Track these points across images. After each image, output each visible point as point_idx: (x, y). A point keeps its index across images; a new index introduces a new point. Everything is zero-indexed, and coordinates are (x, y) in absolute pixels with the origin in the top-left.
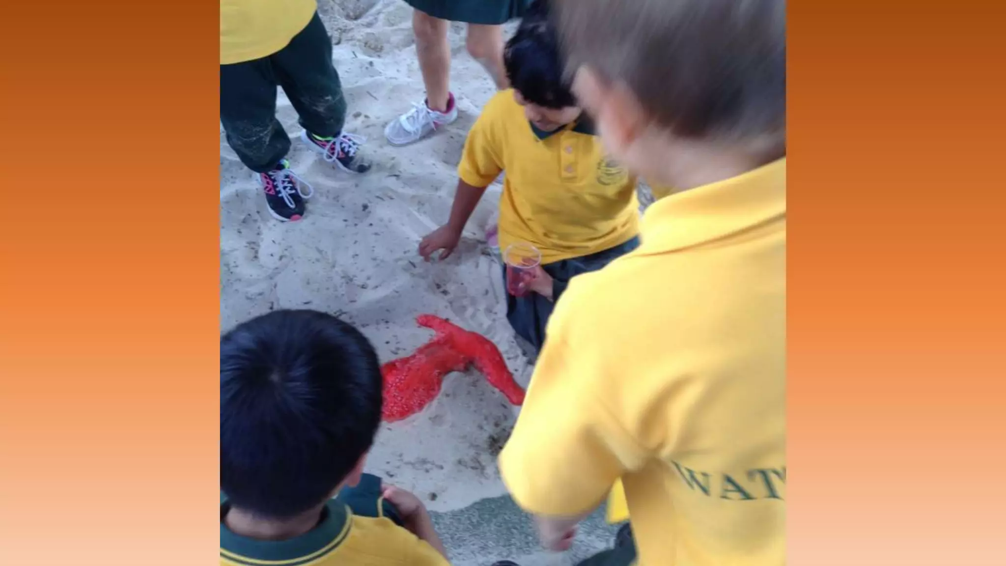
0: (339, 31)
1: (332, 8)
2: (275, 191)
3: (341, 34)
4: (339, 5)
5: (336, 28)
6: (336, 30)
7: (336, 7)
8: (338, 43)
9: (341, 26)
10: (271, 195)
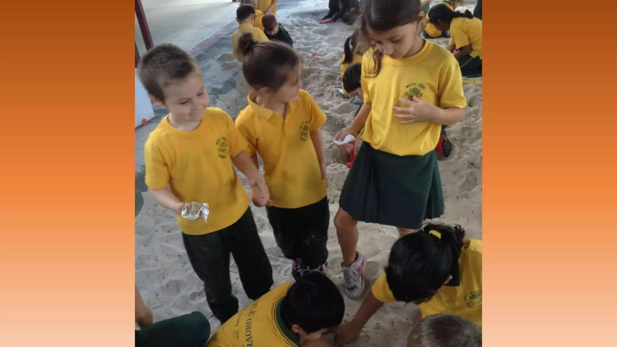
0: (334, 196)
1: (331, 185)
2: (297, 268)
3: (334, 198)
4: (335, 183)
5: (332, 195)
6: (332, 196)
7: (333, 185)
8: (333, 203)
9: (335, 194)
10: (294, 270)
